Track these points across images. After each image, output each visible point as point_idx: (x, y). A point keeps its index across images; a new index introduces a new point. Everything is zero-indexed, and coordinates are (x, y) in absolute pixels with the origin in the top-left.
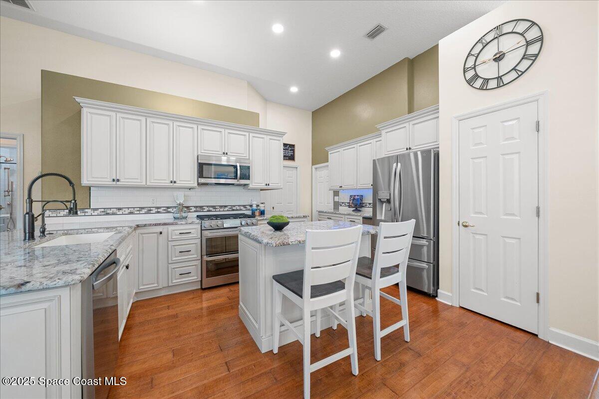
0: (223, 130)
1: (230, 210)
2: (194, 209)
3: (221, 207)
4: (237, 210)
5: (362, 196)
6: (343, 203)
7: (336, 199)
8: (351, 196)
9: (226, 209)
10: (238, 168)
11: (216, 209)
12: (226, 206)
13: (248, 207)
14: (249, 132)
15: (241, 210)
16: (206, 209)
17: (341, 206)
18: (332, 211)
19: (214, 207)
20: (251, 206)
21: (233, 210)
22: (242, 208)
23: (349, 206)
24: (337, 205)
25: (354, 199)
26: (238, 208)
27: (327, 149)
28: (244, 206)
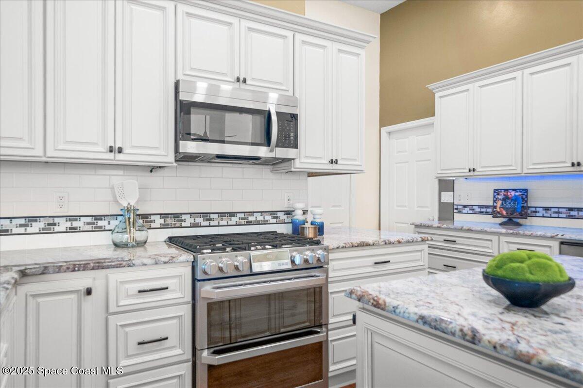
0: (234, 20)
1: (243, 222)
2: (159, 221)
3: (222, 215)
4: (258, 223)
5: (526, 191)
6: (465, 206)
7: (447, 197)
8: (497, 192)
9: (234, 220)
10: (274, 118)
11: (210, 220)
12: (232, 214)
13: (282, 216)
14: (295, 31)
15: (265, 222)
16: (189, 221)
17: (460, 212)
18: (436, 224)
19: (206, 216)
20: (288, 213)
21: (249, 223)
22: (268, 217)
23: (495, 215)
24: (447, 211)
25: (506, 198)
26: (260, 218)
27: (431, 86)
28: (273, 213)
